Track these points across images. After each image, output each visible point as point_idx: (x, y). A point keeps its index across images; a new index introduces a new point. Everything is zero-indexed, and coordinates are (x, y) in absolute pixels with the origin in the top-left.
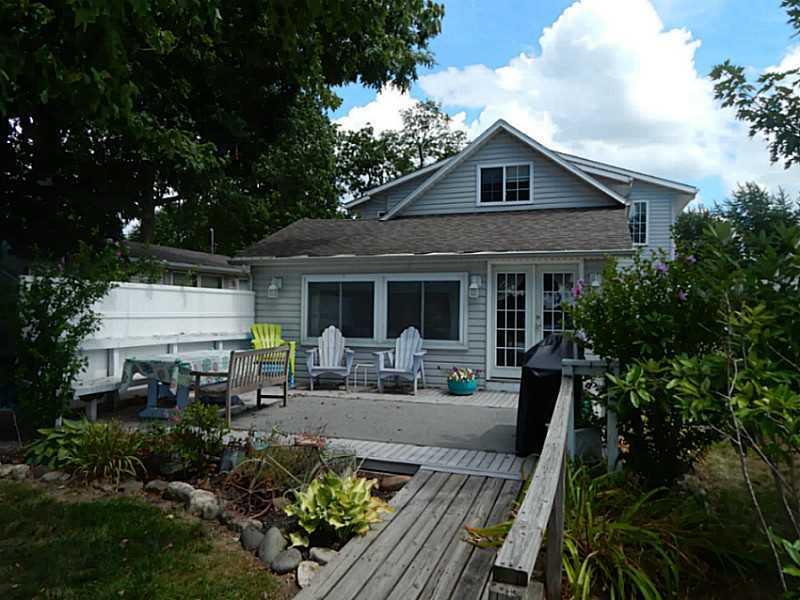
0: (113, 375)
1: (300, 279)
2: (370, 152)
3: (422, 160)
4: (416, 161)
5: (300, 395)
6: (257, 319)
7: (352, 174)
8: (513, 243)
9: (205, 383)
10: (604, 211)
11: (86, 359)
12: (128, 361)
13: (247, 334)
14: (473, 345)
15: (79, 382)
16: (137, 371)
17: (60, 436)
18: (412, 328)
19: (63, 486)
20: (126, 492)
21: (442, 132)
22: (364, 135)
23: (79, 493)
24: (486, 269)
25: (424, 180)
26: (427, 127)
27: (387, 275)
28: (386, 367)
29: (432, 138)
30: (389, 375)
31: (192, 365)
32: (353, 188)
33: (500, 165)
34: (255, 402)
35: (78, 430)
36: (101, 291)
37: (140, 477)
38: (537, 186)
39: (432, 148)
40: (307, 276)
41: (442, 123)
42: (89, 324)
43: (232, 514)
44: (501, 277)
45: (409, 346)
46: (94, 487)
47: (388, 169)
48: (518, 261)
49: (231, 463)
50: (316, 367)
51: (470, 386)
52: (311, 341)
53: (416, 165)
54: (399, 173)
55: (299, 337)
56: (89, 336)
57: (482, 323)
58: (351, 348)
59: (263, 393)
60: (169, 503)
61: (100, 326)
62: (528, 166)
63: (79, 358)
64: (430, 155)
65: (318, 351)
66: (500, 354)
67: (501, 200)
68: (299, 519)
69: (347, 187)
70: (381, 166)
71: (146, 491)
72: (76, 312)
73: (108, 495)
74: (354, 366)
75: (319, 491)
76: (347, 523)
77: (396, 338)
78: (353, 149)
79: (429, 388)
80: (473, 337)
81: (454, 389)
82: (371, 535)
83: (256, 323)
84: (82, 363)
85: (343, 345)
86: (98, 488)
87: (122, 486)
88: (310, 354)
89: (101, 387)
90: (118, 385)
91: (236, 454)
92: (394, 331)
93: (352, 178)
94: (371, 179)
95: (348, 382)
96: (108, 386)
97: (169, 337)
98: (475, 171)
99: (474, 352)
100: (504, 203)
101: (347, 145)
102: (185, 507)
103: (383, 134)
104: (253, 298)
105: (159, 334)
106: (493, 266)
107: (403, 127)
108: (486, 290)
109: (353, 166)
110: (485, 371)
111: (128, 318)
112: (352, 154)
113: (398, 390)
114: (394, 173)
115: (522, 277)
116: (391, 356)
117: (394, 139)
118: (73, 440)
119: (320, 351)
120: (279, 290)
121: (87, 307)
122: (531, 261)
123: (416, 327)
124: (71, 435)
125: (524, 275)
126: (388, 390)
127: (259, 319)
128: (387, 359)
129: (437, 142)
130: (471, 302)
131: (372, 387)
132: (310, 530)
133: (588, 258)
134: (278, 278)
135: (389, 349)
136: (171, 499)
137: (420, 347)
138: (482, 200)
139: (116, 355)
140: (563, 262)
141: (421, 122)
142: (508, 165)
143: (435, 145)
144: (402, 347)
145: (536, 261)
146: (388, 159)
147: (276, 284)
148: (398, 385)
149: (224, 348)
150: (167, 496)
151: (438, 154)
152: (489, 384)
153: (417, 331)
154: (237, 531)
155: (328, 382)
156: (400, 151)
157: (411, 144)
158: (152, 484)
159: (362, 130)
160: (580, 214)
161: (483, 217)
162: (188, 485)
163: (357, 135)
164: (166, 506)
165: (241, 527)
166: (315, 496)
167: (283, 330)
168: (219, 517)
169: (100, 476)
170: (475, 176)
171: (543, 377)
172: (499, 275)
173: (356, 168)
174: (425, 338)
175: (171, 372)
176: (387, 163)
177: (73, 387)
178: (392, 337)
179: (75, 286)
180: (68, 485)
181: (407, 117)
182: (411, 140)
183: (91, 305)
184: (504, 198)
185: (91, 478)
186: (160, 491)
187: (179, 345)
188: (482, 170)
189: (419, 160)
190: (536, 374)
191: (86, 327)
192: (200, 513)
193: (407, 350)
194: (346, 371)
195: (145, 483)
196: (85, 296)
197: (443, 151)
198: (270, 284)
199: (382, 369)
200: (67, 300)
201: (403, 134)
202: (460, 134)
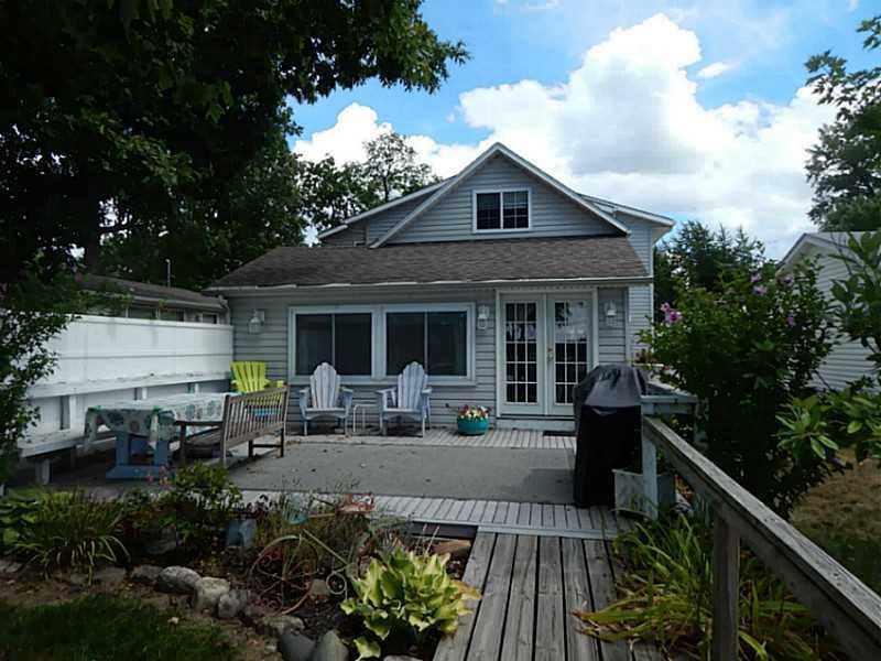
0: (68, 427)
1: (287, 311)
2: (333, 183)
3: (387, 193)
4: (381, 195)
5: (295, 442)
6: (235, 356)
7: (314, 205)
8: (520, 270)
9: (191, 433)
10: (606, 240)
11: (36, 410)
12: (91, 410)
13: (227, 373)
14: (481, 380)
15: (26, 439)
16: (102, 423)
17: (6, 512)
18: (415, 363)
19: (12, 581)
20: (103, 584)
21: (407, 165)
22: (325, 166)
23: (36, 591)
24: (494, 297)
25: (418, 205)
26: (391, 160)
27: (385, 305)
28: (388, 407)
29: (397, 171)
30: (393, 416)
31: (175, 413)
32: (316, 221)
33: (497, 191)
34: (246, 454)
35: (28, 503)
36: (56, 325)
37: (122, 563)
38: (536, 212)
39: (396, 181)
40: (294, 308)
41: (406, 156)
42: (41, 366)
43: (260, 610)
44: (510, 307)
45: (412, 383)
46: (58, 580)
47: (353, 202)
48: (529, 291)
49: (240, 535)
50: (310, 409)
51: (483, 424)
52: (301, 380)
53: (381, 198)
54: (364, 206)
55: (287, 376)
56: (41, 381)
57: (491, 356)
58: (347, 386)
59: (255, 442)
60: (165, 598)
61: (54, 368)
62: (526, 192)
63: (28, 409)
64: (395, 188)
65: (310, 391)
66: (510, 389)
67: (498, 227)
68: (363, 618)
69: (309, 220)
70: (345, 198)
71: (131, 581)
72: (24, 351)
73: (78, 591)
74: (353, 406)
75: (383, 576)
76: (432, 621)
77: (398, 374)
78: (316, 180)
79: (435, 428)
80: (481, 372)
81: (464, 428)
82: (462, 635)
83: (235, 361)
84: (32, 416)
85: (339, 383)
86: (64, 581)
87: (96, 577)
88: (303, 394)
89: (56, 444)
90: (78, 440)
91: (245, 524)
92: (395, 367)
93: (314, 211)
94: (334, 212)
95: (346, 424)
96: (64, 442)
97: (137, 379)
98: (471, 196)
99: (481, 388)
100: (502, 230)
101: (309, 176)
102: (189, 600)
103: (346, 166)
104: (231, 333)
105: (124, 376)
106: (501, 295)
107: (366, 160)
108: (495, 320)
109: (316, 198)
110: (495, 408)
111: (86, 358)
112: (315, 185)
113: (401, 432)
114: (360, 207)
115: (532, 307)
116: (393, 394)
117: (358, 171)
118: (23, 516)
119: (313, 391)
120: (262, 323)
121: (39, 345)
122: (542, 290)
123: (420, 363)
124: (19, 511)
125: (534, 305)
126: (392, 432)
127: (238, 357)
128: (389, 398)
129: (402, 175)
130: (479, 334)
131: (372, 429)
132: (382, 634)
133: (602, 286)
134: (259, 310)
135: (391, 387)
136: (168, 591)
137: (425, 384)
138: (479, 228)
139: (72, 403)
140: (576, 290)
141: (386, 155)
142: (507, 190)
143: (399, 178)
144: (406, 384)
145: (548, 290)
146: (353, 192)
147: (259, 317)
148: (402, 427)
149: (200, 391)
150: (162, 586)
151: (403, 187)
152: (499, 422)
153: (421, 366)
154: (271, 635)
155: (324, 426)
156: (364, 184)
157: (375, 176)
158: (138, 571)
159: (323, 161)
160: (582, 243)
161: (480, 244)
162: (190, 571)
163: (318, 166)
164: (161, 602)
165: (276, 629)
166: (378, 582)
167: (267, 369)
168: (241, 615)
169: (65, 564)
170: (471, 202)
171: (607, 416)
172: (508, 305)
173: (319, 200)
174: (429, 374)
175: (148, 423)
176: (351, 195)
177: (20, 445)
178: (394, 374)
179: (20, 319)
180: (19, 580)
181: (371, 148)
182: (375, 172)
183: (44, 343)
184: (502, 225)
185: (53, 567)
186: (150, 581)
187: (149, 388)
188: (478, 195)
189: (384, 193)
190: (599, 412)
191: (36, 370)
192: (212, 610)
193: (411, 388)
194: (344, 412)
195: (129, 570)
196: (33, 331)
197: (408, 185)
198: (252, 317)
199: (386, 409)
200: (10, 336)
201: (367, 166)
202: (425, 168)
